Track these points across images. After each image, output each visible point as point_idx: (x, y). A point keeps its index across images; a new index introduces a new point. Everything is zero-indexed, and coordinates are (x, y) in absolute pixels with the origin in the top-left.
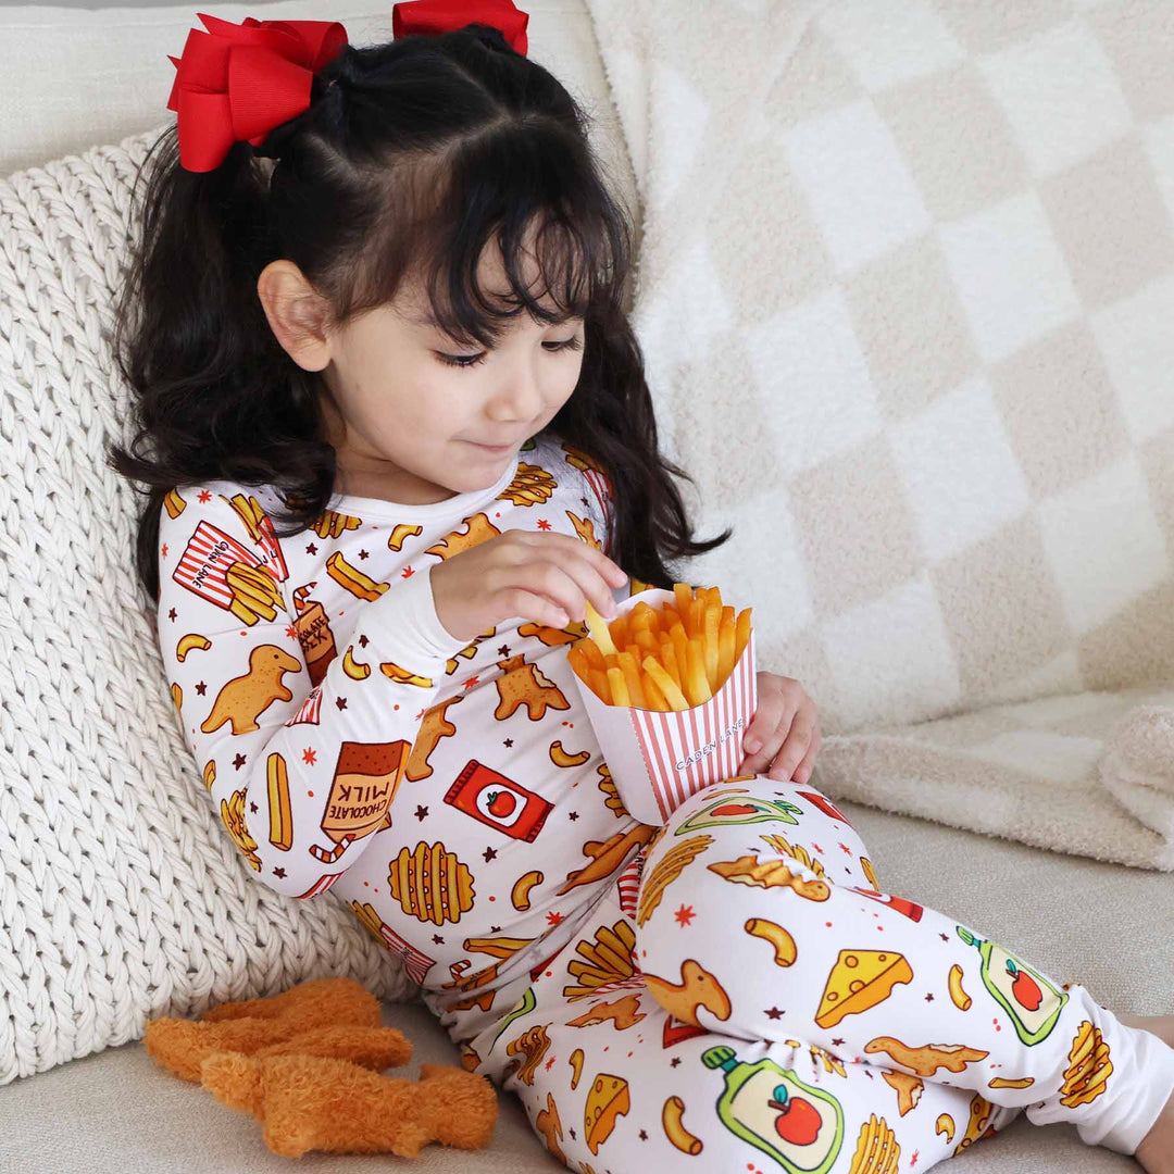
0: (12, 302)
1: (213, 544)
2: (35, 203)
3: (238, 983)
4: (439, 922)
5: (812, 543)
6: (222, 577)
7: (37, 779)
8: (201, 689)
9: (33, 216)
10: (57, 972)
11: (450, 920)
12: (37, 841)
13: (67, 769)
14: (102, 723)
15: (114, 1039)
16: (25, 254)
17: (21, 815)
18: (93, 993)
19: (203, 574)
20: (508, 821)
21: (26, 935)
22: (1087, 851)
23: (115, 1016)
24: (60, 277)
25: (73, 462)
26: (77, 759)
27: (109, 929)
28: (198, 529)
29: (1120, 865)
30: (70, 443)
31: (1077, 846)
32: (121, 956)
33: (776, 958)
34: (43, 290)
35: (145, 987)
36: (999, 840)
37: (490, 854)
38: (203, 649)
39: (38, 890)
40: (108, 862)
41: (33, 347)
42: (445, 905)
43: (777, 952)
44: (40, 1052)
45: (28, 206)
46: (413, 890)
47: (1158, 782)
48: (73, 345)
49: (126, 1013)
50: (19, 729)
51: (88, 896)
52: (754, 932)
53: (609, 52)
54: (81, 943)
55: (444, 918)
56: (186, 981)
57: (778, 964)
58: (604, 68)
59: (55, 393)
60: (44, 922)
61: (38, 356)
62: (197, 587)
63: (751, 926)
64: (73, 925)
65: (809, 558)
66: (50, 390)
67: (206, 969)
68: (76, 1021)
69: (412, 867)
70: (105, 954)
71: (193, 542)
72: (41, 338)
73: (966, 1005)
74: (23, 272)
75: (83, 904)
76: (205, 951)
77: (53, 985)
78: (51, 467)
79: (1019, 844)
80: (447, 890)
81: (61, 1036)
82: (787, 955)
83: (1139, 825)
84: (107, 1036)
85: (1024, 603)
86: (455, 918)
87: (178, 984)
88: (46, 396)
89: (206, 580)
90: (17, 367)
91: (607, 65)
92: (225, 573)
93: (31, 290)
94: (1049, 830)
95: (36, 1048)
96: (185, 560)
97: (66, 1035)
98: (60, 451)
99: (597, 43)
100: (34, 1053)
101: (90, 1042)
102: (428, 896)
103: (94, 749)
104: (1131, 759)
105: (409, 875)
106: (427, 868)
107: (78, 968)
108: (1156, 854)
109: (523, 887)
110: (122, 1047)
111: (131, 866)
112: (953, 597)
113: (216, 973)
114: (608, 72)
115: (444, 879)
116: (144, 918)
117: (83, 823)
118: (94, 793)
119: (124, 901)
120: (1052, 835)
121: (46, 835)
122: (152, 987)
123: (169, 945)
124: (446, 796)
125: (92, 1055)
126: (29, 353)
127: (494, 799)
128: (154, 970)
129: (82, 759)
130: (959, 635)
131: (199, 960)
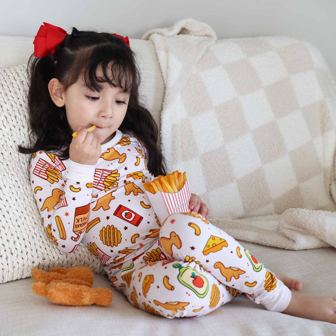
0: (8, 95)
1: (42, 164)
2: (15, 73)
3: (56, 263)
4: (112, 246)
5: (206, 171)
6: (45, 172)
7: (8, 207)
8: (40, 200)
9: (14, 76)
10: (9, 255)
11: (115, 246)
12: (7, 222)
13: (16, 205)
14: (25, 196)
15: (23, 276)
16: (12, 85)
17: (3, 215)
18: (18, 262)
19: (40, 171)
20: (130, 220)
21: (2, 246)
22: (276, 245)
23: (24, 269)
24: (20, 90)
25: (20, 134)
26: (18, 203)
27: (23, 246)
28: (39, 160)
29: (284, 249)
30: (20, 130)
31: (273, 244)
32: (26, 253)
33: (195, 233)
34: (16, 93)
35: (32, 262)
36: (253, 243)
37: (126, 228)
38: (41, 190)
39: (6, 234)
40: (24, 229)
41: (12, 106)
42: (114, 242)
43: (196, 231)
44: (4, 277)
45: (13, 74)
46: (106, 238)
47: (294, 228)
48: (22, 106)
49: (26, 269)
50: (4, 194)
51: (19, 237)
52: (190, 226)
53: (158, 51)
54: (16, 249)
55: (114, 245)
56: (42, 261)
57: (196, 235)
58: (157, 55)
59: (17, 117)
60: (7, 242)
61: (13, 108)
62: (39, 175)
63: (190, 224)
64: (14, 244)
65: (205, 176)
66: (16, 117)
67: (48, 259)
68: (13, 269)
69: (106, 232)
70: (22, 252)
71: (38, 164)
72: (14, 104)
73: (241, 257)
74: (11, 88)
75: (17, 239)
76: (48, 254)
77: (8, 259)
78: (15, 135)
79: (258, 244)
80: (115, 237)
81: (10, 273)
82: (198, 233)
83: (289, 239)
84: (21, 275)
85: (260, 190)
86: (116, 245)
87: (40, 262)
88: (15, 118)
89: (41, 173)
90: (8, 110)
91: (158, 54)
92: (46, 171)
93: (12, 93)
94: (266, 240)
95: (3, 276)
96: (36, 168)
97: (11, 273)
98: (17, 131)
99: (155, 50)
100: (2, 277)
101: (17, 276)
102: (110, 239)
103: (23, 201)
104: (287, 221)
105: (105, 234)
106: (109, 232)
107: (15, 255)
108: (293, 245)
109: (134, 238)
110: (25, 278)
111: (30, 231)
112: (242, 187)
113: (50, 260)
114: (158, 56)
115: (114, 235)
116: (32, 244)
117: (19, 219)
118: (22, 212)
119: (28, 239)
120: (267, 241)
121: (9, 221)
122: (33, 262)
123: (38, 252)
124: (114, 214)
125: (17, 280)
126: (11, 107)
127: (126, 214)
128: (34, 257)
129: (19, 203)
130: (243, 197)
131: (46, 256)
